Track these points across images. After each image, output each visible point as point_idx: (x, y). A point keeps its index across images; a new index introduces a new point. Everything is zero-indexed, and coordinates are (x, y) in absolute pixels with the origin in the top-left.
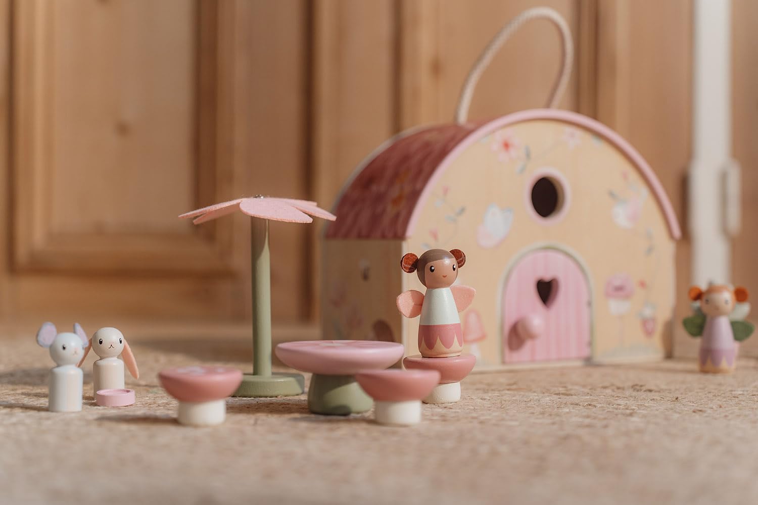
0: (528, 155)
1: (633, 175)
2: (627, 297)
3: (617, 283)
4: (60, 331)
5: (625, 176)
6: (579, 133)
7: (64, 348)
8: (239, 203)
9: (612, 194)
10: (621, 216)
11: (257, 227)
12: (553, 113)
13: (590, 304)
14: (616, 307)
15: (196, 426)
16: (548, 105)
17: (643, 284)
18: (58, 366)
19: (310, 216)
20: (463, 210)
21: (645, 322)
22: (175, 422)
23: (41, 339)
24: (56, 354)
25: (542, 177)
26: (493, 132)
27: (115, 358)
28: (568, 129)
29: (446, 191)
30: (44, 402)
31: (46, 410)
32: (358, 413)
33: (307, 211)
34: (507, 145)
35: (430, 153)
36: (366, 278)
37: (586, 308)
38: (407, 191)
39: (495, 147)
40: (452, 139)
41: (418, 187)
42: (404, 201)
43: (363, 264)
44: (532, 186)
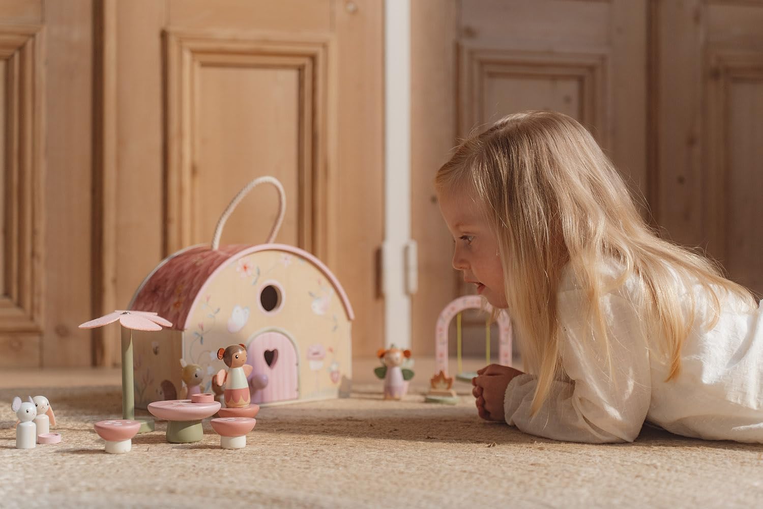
0: (259, 273)
1: (324, 281)
2: (321, 359)
3: (315, 350)
4: (23, 401)
5: (319, 283)
6: (290, 257)
7: (27, 412)
8: (119, 320)
9: (311, 294)
10: (317, 307)
11: (126, 334)
12: (272, 245)
13: (297, 364)
14: (314, 365)
16: (267, 242)
17: (331, 350)
18: (22, 422)
19: (160, 325)
20: (219, 310)
21: (332, 374)
22: (103, 452)
23: (13, 407)
24: (21, 416)
25: (268, 285)
26: (237, 260)
27: (44, 415)
28: (282, 255)
29: (208, 299)
30: (13, 443)
31: (15, 448)
34: (245, 268)
35: (198, 273)
36: (156, 353)
37: (295, 367)
38: (184, 298)
39: (238, 269)
40: (211, 265)
41: (191, 297)
42: (182, 305)
43: (154, 344)
44: (262, 291)
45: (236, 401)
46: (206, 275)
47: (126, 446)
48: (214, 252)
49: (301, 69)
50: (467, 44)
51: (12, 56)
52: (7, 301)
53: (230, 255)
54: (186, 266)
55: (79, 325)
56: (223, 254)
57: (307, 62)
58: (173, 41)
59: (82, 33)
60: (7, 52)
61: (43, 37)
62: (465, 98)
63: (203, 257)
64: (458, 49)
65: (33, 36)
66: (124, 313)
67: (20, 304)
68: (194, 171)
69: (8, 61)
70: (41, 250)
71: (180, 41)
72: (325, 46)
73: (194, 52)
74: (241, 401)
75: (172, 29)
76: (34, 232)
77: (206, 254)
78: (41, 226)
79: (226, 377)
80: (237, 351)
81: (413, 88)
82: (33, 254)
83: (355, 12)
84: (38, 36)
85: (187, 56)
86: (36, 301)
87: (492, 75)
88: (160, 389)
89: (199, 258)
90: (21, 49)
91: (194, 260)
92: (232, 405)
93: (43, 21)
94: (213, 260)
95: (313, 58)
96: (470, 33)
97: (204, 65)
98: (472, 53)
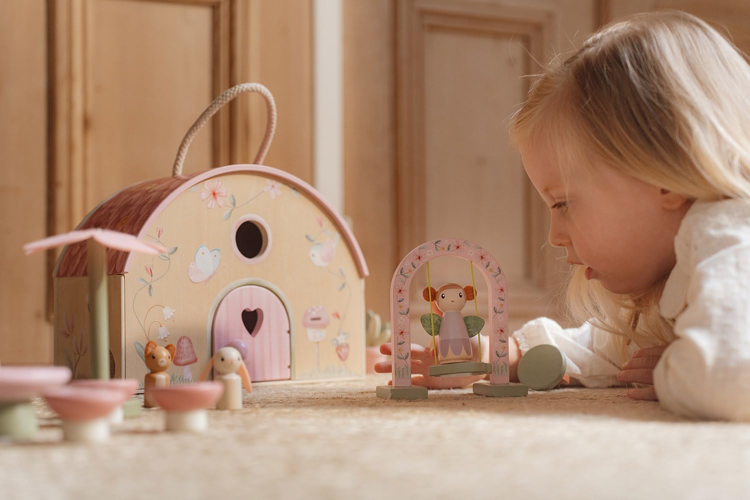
0: (234, 204)
1: (327, 223)
2: (323, 326)
3: (314, 314)
5: (320, 224)
6: (279, 185)
9: (308, 238)
10: (318, 256)
13: (289, 332)
14: (313, 334)
16: (256, 162)
17: (337, 316)
20: (175, 250)
21: (339, 348)
25: (248, 220)
26: (203, 183)
28: (269, 182)
29: (160, 233)
34: (214, 194)
35: (149, 199)
37: (288, 335)
39: (204, 195)
40: (167, 189)
44: (237, 229)
48: (175, 178)
49: (214, 7)
54: (136, 196)
63: (160, 184)
68: (87, 123)
87: (432, 28)
89: (154, 185)
91: (148, 188)
94: (171, 183)
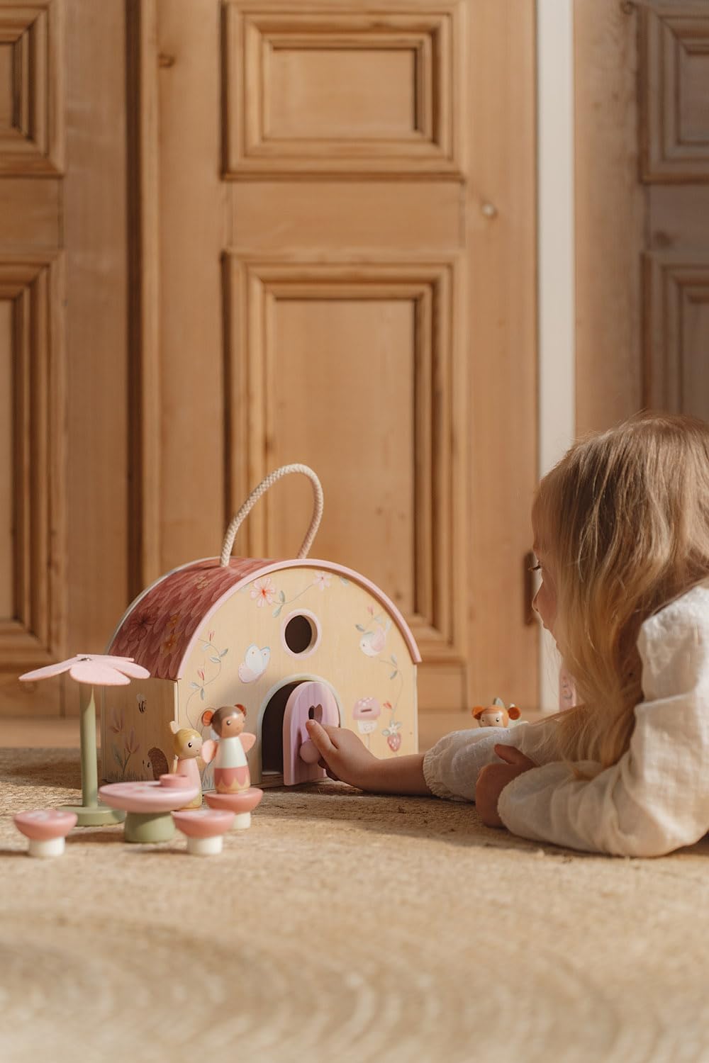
0: (283, 600)
1: (378, 609)
2: (374, 718)
3: (365, 706)
5: (371, 611)
6: (329, 576)
8: (69, 671)
9: (359, 627)
10: (368, 646)
11: (84, 690)
12: (304, 561)
14: (363, 726)
15: (42, 858)
16: (297, 555)
17: (389, 705)
19: (129, 677)
20: (226, 652)
21: (391, 738)
22: (25, 854)
25: (297, 615)
26: (253, 581)
28: (319, 574)
29: (210, 636)
32: (165, 841)
33: (126, 672)
34: (264, 592)
35: (199, 599)
36: (142, 710)
38: (177, 635)
39: (254, 595)
40: (217, 589)
41: (187, 633)
42: (175, 645)
43: (140, 698)
44: (286, 626)
45: (227, 784)
46: (208, 604)
47: (56, 847)
48: (223, 570)
49: (416, 301)
50: (659, 257)
51: (21, 294)
52: (16, 626)
53: (242, 575)
54: (184, 590)
55: (21, 675)
56: (234, 572)
57: (426, 290)
58: (236, 266)
59: (113, 261)
60: (14, 290)
61: (60, 267)
62: (656, 335)
63: (208, 577)
64: (645, 263)
65: (48, 266)
66: (82, 660)
67: (33, 631)
68: (267, 446)
69: (16, 301)
70: (61, 557)
71: (246, 266)
72: (450, 267)
73: (265, 281)
74: (235, 784)
75: (235, 250)
76: (51, 533)
77: (211, 572)
78: (61, 524)
79: (215, 751)
80: (229, 715)
81: (578, 323)
82: (50, 563)
83: (495, 215)
84: (54, 266)
85: (257, 287)
86: (54, 626)
87: (696, 300)
88: (147, 760)
89: (202, 578)
90: (32, 284)
91: (196, 581)
92: (223, 790)
93: (61, 246)
94: (221, 581)
95: (434, 284)
96: (664, 240)
97: (279, 299)
98: (665, 269)
